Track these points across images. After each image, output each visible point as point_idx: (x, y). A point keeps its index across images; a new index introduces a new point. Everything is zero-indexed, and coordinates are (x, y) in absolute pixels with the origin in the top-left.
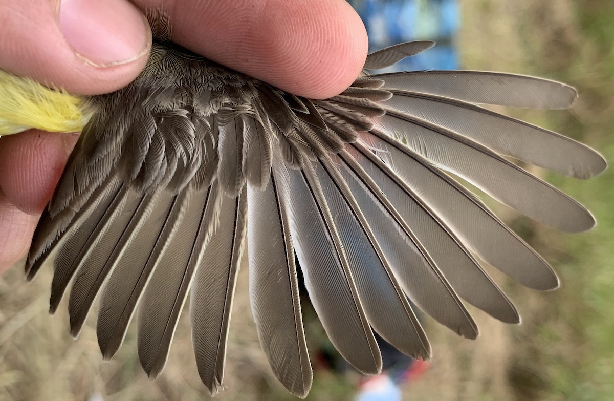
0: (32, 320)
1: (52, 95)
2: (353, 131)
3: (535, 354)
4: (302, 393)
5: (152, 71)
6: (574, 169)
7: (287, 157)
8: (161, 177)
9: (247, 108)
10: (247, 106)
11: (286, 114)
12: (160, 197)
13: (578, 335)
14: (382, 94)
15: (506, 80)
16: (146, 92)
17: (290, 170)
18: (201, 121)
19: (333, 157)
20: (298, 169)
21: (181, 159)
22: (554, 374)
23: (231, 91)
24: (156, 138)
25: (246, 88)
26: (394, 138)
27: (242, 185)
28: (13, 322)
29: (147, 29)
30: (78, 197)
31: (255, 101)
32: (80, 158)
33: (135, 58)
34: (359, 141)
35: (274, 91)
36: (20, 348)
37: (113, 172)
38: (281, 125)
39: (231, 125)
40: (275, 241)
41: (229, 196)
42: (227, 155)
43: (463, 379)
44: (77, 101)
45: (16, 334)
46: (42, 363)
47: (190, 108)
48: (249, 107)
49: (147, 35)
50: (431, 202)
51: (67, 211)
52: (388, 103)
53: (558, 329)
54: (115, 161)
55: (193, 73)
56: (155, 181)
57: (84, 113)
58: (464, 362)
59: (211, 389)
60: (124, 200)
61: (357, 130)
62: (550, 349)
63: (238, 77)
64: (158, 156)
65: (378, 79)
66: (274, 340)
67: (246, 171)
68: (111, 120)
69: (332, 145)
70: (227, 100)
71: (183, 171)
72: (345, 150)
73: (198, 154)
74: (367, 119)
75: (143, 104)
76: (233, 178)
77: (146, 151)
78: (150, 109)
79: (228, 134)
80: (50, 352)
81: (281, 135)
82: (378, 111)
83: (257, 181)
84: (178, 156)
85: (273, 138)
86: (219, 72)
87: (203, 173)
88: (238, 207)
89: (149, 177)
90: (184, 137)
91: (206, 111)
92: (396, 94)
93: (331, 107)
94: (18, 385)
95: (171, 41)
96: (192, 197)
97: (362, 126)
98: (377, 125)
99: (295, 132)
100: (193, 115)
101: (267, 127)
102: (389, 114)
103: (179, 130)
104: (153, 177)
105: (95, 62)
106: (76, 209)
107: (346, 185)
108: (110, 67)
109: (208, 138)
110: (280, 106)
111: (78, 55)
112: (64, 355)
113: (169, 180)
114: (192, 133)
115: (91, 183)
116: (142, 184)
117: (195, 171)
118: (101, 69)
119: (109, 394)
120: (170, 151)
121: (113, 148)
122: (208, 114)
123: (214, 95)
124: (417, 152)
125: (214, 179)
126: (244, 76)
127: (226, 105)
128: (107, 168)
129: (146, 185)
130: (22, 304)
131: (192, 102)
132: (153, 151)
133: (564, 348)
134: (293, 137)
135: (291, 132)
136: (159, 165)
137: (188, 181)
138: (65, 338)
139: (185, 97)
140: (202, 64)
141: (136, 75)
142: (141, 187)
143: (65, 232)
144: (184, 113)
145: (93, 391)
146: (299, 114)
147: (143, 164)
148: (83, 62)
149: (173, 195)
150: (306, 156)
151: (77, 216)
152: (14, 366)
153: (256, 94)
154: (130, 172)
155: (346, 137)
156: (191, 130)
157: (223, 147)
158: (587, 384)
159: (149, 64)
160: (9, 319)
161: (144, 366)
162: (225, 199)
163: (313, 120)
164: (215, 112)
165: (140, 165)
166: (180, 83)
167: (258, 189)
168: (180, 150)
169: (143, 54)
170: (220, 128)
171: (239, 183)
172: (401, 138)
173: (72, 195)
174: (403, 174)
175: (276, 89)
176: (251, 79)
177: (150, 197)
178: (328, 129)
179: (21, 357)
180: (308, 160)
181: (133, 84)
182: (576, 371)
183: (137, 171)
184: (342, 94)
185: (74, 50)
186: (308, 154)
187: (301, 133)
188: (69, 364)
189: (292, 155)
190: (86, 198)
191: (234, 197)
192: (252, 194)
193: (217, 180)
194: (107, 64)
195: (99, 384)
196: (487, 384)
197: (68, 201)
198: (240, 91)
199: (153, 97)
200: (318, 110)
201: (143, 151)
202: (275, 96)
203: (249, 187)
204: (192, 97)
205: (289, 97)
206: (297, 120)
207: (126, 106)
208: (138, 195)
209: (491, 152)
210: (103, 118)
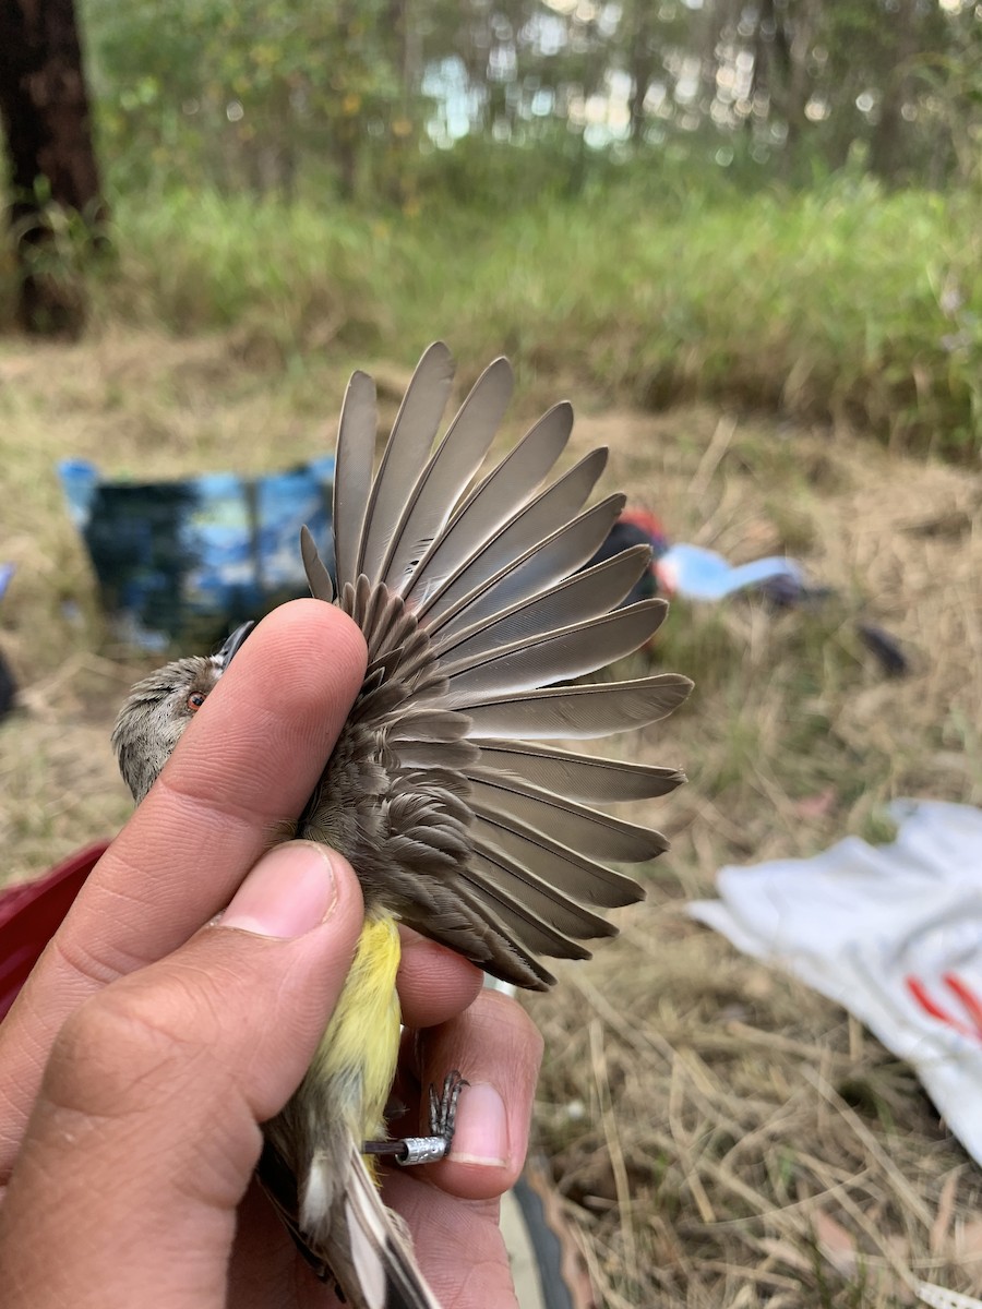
0: (599, 988)
1: (363, 952)
2: (404, 619)
3: (629, 380)
4: (688, 685)
5: (336, 841)
6: (445, 378)
7: (436, 693)
8: (455, 831)
9: (380, 735)
10: (378, 736)
11: (386, 692)
12: (477, 834)
13: (605, 328)
14: (362, 586)
15: (345, 449)
16: (362, 846)
17: (450, 692)
18: (395, 787)
19: (434, 643)
20: (449, 681)
21: (436, 809)
22: (652, 358)
23: (361, 752)
24: (413, 836)
25: (355, 736)
26: (412, 574)
27: (467, 743)
28: (600, 1010)
29: (289, 846)
30: (473, 926)
31: (371, 727)
32: (430, 924)
33: (325, 858)
34: (414, 612)
35: (358, 706)
36: (631, 1002)
37: (449, 885)
38: (398, 699)
39: (400, 755)
40: (529, 709)
41: (479, 758)
42: (434, 759)
43: (660, 467)
44: (367, 925)
45: (614, 1006)
46: (648, 975)
47: (380, 799)
48: (379, 733)
49: (296, 846)
50: (483, 536)
51: (488, 940)
52: (371, 579)
53: (597, 353)
54: (437, 882)
55: (338, 796)
56: (460, 839)
57: (381, 917)
58: (639, 467)
59: (679, 783)
60: (479, 873)
61: (403, 615)
62: (623, 361)
63: (342, 745)
64: (434, 834)
65: (344, 590)
66: (632, 715)
67: (452, 739)
68: (391, 888)
69: (420, 644)
70: (371, 758)
71: (450, 808)
72: (426, 630)
73: (431, 790)
74: (390, 604)
75: (378, 849)
76: (459, 752)
77: (427, 847)
78: (384, 842)
79: (410, 758)
80: (636, 965)
81: (410, 699)
82: (380, 591)
83: (462, 727)
84: (433, 812)
85: (414, 708)
86: (336, 766)
87: (454, 786)
88: (489, 748)
89: (454, 844)
90: (413, 806)
91: (384, 781)
92: (360, 571)
93: (376, 644)
94: (676, 1003)
95: (299, 820)
96: (478, 798)
97: (398, 610)
98: (397, 593)
99: (406, 684)
100: (389, 796)
101: (401, 714)
102: (384, 578)
103: (405, 810)
104: (456, 840)
105: (332, 902)
106: (487, 928)
107: (466, 629)
108: (335, 885)
109: (413, 780)
110: (376, 698)
111: (325, 919)
112: (639, 949)
113: (459, 823)
114: (409, 796)
115: (459, 910)
116: (463, 853)
117: (450, 795)
118: (338, 895)
119: (684, 895)
120: (428, 821)
121: (421, 884)
122: (387, 779)
123: (365, 771)
124: (428, 549)
125: (460, 774)
126: (341, 739)
127: (376, 758)
128: (444, 892)
129: (465, 849)
130: (578, 998)
131: (374, 796)
132: (428, 840)
133: (622, 343)
134: (413, 687)
135: (407, 688)
136: (443, 833)
137: (461, 803)
138: (617, 948)
139: (369, 804)
140: (325, 786)
141: (342, 858)
142: (465, 854)
143: (510, 941)
144: (386, 805)
145: (680, 914)
146: (385, 679)
147: (441, 850)
148: (332, 914)
149: (476, 819)
150: (434, 672)
151: (494, 926)
152: (653, 1008)
153: (363, 726)
154: (448, 866)
155: (411, 627)
156: (404, 798)
157: (424, 763)
158: (666, 317)
159: (328, 844)
160: (597, 1015)
161: (654, 856)
162: (481, 763)
163: (392, 663)
164: (385, 771)
165: (442, 854)
166: (352, 810)
167: (471, 727)
168: (427, 810)
169: (319, 849)
170: (403, 766)
171: (465, 747)
172: (411, 566)
173: (469, 933)
174: (452, 567)
175: (356, 704)
176: (344, 731)
177: (477, 845)
178: (402, 647)
179: (643, 999)
180: (437, 671)
181: (351, 860)
182: (649, 331)
183: (449, 858)
184: (360, 627)
185: (320, 923)
186: (432, 669)
187: (408, 677)
188: (649, 942)
189: (433, 687)
190: (475, 916)
191: (480, 753)
192: (476, 733)
193: (460, 771)
194: (333, 889)
195: (672, 907)
196: (666, 440)
197: (478, 938)
198: (359, 743)
199: (371, 838)
200: (379, 657)
201: (427, 851)
202: (363, 705)
203: (468, 737)
204: (367, 796)
205: (365, 689)
206: (392, 681)
207: (378, 869)
208: (474, 857)
209: (428, 468)
210: (388, 896)
